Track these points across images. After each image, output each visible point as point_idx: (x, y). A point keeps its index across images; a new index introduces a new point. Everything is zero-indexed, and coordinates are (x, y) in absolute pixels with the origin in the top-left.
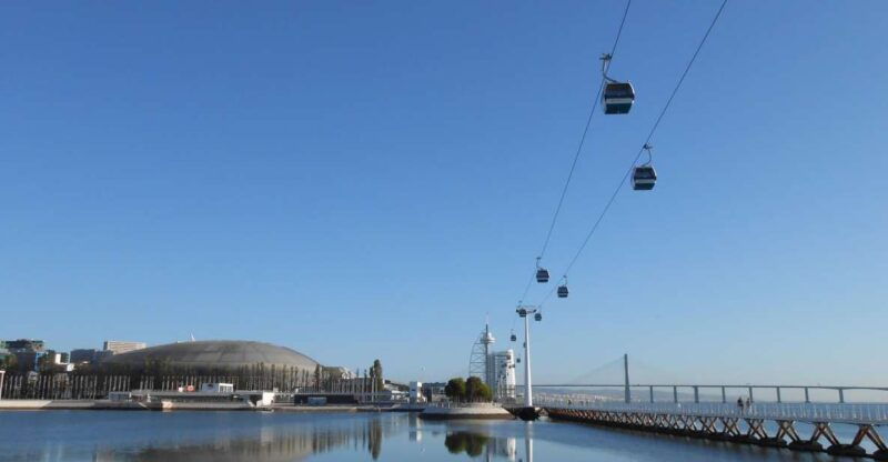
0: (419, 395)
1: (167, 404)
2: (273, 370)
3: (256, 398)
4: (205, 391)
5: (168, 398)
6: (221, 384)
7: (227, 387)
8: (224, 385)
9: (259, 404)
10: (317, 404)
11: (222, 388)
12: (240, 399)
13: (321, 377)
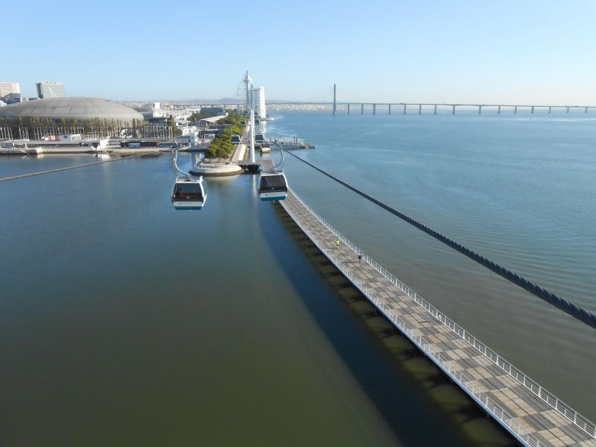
0: (196, 140)
1: (39, 150)
2: (106, 123)
3: (96, 145)
4: (63, 140)
5: (39, 145)
6: (72, 136)
7: (76, 137)
8: (75, 135)
9: (99, 148)
10: (135, 147)
11: (73, 138)
12: (86, 145)
13: (136, 125)
